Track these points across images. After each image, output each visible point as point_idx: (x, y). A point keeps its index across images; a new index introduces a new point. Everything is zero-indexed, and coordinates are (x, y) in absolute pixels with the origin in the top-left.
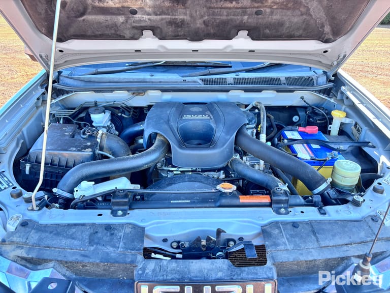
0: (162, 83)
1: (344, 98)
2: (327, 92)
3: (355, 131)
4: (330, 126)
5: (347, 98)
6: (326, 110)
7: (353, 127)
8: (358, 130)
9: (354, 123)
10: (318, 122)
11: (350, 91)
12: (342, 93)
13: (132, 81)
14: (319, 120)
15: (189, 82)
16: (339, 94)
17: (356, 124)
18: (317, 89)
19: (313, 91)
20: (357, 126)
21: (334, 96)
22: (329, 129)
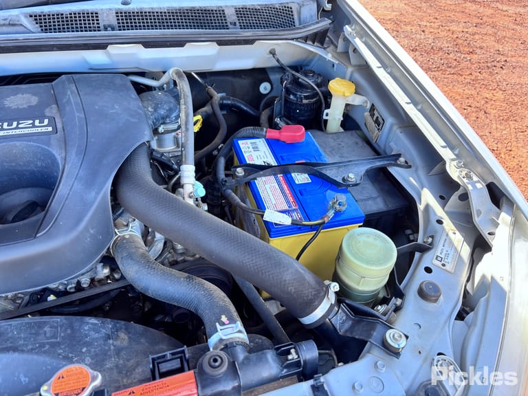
1: (351, 51)
2: (319, 38)
3: (370, 122)
4: (326, 111)
5: (355, 50)
6: (319, 75)
7: (367, 114)
8: (377, 122)
9: (369, 106)
10: (305, 101)
11: (361, 38)
12: (346, 40)
14: (306, 98)
16: (341, 41)
17: (373, 108)
18: (300, 35)
19: (293, 39)
20: (375, 112)
21: (332, 43)
22: (325, 117)
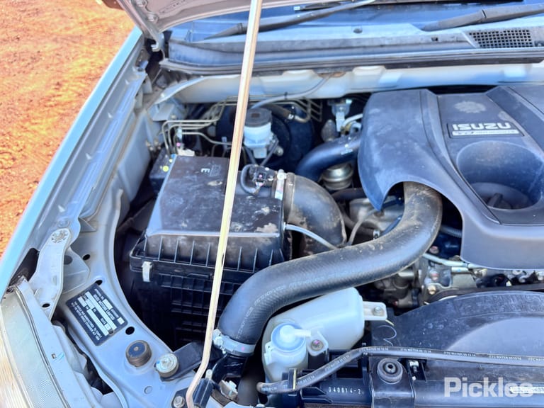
0: (385, 49)
13: (319, 45)
15: (446, 42)
